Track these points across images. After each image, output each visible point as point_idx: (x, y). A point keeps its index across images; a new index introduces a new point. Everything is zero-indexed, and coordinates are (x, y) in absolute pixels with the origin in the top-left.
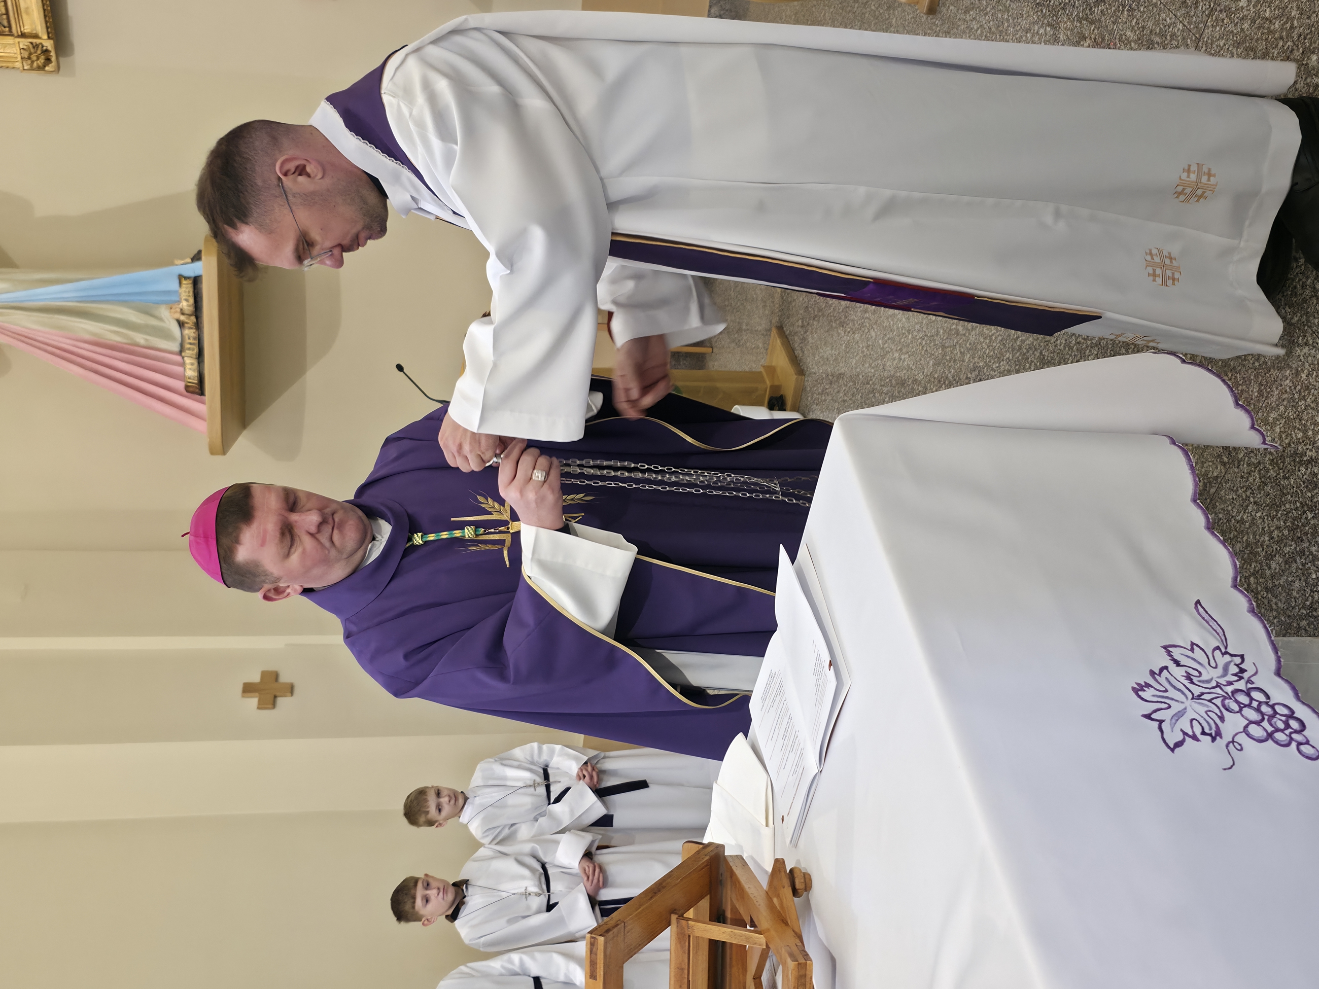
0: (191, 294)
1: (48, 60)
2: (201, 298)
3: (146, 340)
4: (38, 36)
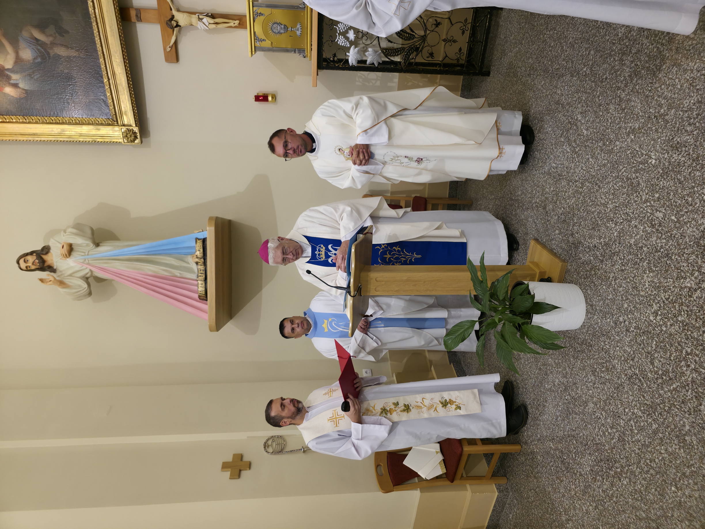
0: (202, 247)
1: (136, 137)
2: (206, 249)
3: (180, 274)
4: (131, 126)
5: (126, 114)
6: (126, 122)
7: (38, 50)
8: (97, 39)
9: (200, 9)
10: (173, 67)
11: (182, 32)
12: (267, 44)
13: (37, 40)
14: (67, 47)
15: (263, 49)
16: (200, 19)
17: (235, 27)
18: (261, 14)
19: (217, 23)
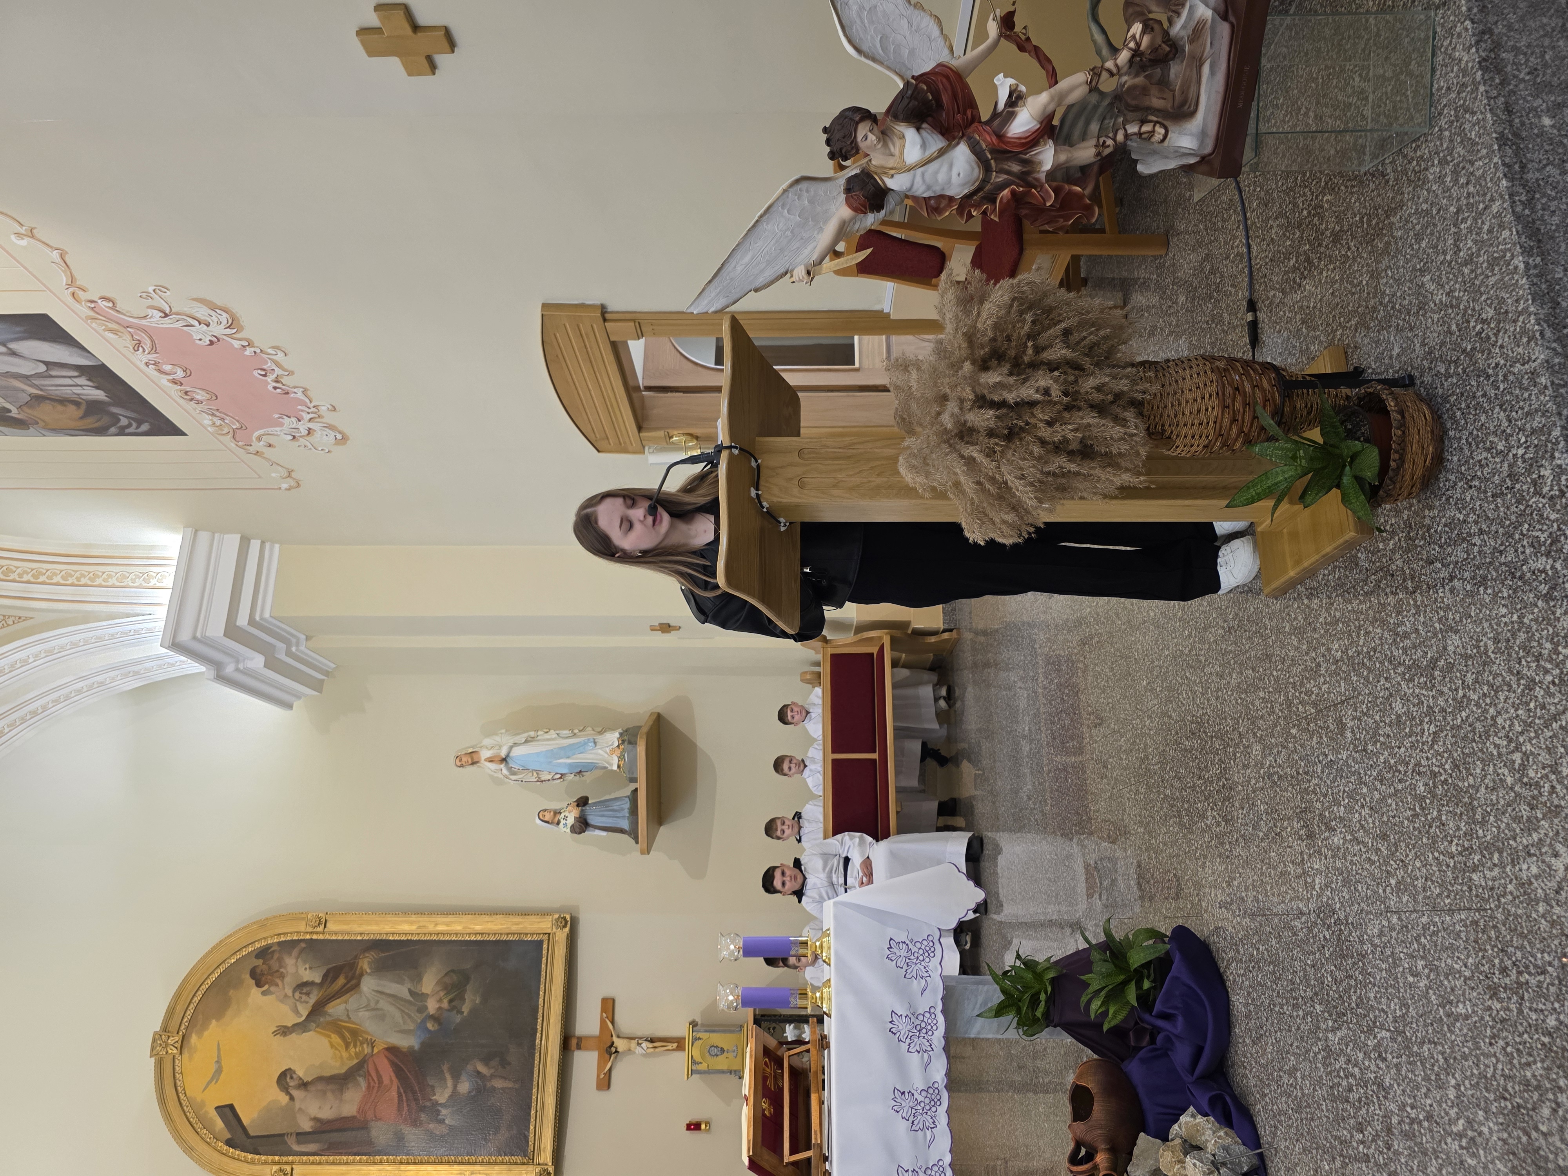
4: (546, 1165)
5: (544, 1151)
6: (542, 1162)
7: (477, 1082)
8: (536, 1069)
9: (639, 1033)
10: (604, 1095)
11: (619, 1057)
12: (703, 1067)
13: (479, 1073)
14: (505, 1079)
15: (699, 1072)
16: (639, 1044)
17: (673, 1050)
18: (700, 1039)
19: (655, 1047)
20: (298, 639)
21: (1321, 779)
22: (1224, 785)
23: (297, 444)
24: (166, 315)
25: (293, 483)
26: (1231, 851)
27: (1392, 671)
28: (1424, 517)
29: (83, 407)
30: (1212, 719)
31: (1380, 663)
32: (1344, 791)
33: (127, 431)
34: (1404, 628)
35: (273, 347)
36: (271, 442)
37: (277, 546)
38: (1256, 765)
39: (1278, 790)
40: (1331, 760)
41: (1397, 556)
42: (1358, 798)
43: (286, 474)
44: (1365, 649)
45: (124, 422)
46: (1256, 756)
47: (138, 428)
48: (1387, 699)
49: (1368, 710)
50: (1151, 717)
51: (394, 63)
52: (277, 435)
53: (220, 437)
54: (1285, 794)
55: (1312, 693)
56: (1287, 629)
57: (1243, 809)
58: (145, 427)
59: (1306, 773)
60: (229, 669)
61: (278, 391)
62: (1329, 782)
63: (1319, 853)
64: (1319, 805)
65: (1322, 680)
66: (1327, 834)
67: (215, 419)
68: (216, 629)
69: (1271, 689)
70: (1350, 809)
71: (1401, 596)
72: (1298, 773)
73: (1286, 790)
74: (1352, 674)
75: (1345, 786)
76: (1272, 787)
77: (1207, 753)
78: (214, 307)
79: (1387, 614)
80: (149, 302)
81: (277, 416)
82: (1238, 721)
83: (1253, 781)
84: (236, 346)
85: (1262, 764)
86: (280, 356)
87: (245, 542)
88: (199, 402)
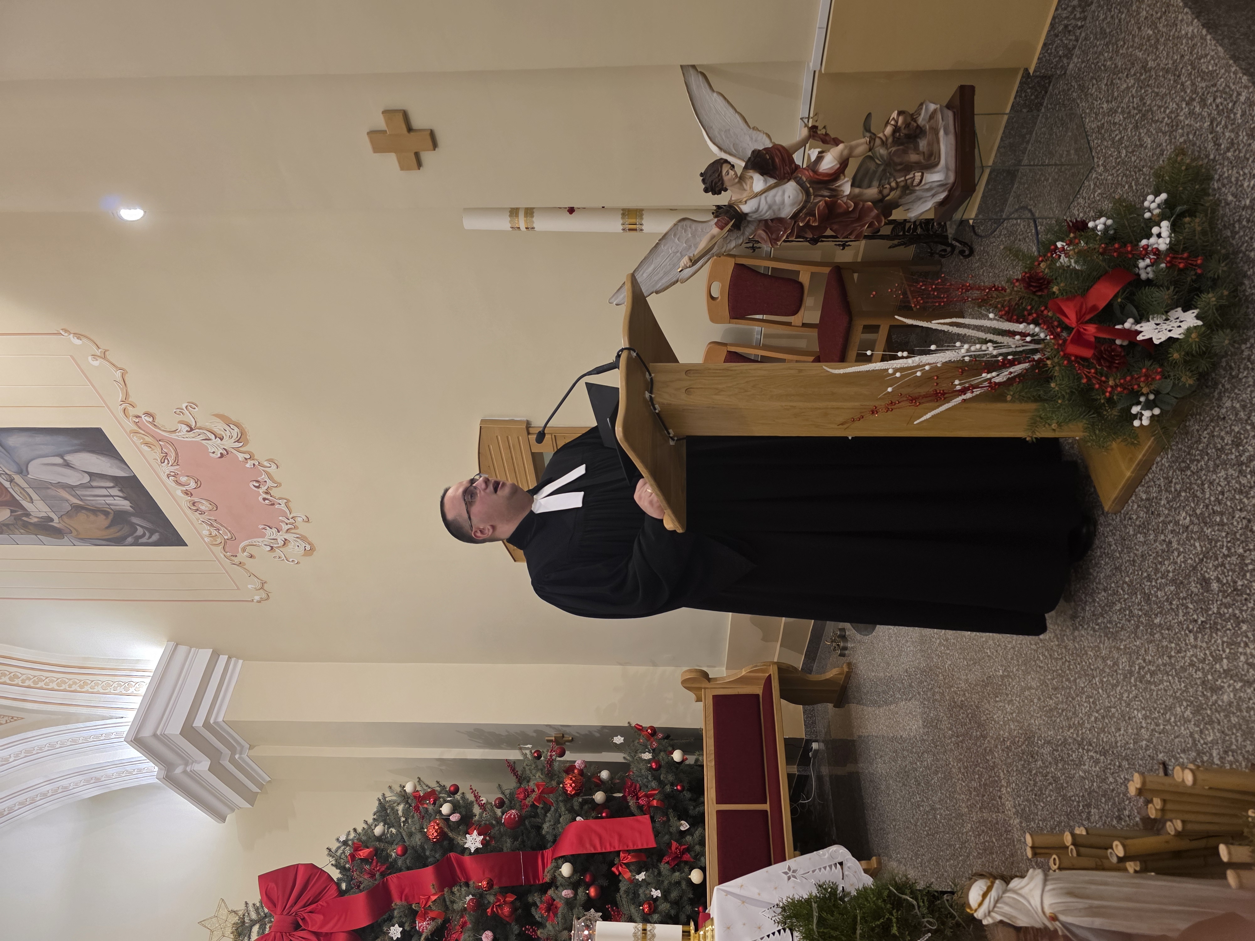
20: (242, 747)
21: (1196, 647)
22: (1096, 718)
23: (273, 554)
24: (192, 430)
25: (264, 596)
26: (1116, 781)
27: (1245, 500)
28: (1243, 351)
29: (111, 517)
30: (1072, 663)
31: (1231, 499)
32: (1223, 642)
33: (141, 541)
34: (1247, 454)
35: (269, 460)
36: (253, 553)
37: (241, 662)
38: (1125, 677)
39: (1153, 687)
40: (1202, 622)
41: (1225, 399)
42: (1239, 639)
43: (260, 586)
44: (1212, 499)
45: (140, 531)
46: (1123, 669)
47: (150, 537)
48: (1247, 526)
49: (1229, 549)
50: (1012, 700)
51: (391, 160)
52: (259, 546)
53: (212, 547)
54: (1161, 686)
55: (1169, 572)
56: (1131, 532)
57: (1120, 730)
58: (155, 537)
59: (1179, 652)
60: (178, 770)
61: (267, 501)
62: (1204, 645)
63: (1211, 722)
64: (1200, 674)
65: (1176, 553)
66: (1215, 697)
67: (212, 529)
68: (174, 728)
69: (1126, 596)
70: (1233, 657)
71: (1237, 429)
72: (1170, 657)
73: (1161, 681)
74: (1205, 529)
75: (1222, 637)
76: (1145, 689)
77: (1073, 699)
78: (228, 422)
79: (1227, 455)
80: (181, 418)
81: (261, 527)
82: (1099, 648)
83: (1125, 695)
84: (240, 459)
85: (1131, 673)
86: (273, 469)
87: (215, 656)
88: (202, 513)
